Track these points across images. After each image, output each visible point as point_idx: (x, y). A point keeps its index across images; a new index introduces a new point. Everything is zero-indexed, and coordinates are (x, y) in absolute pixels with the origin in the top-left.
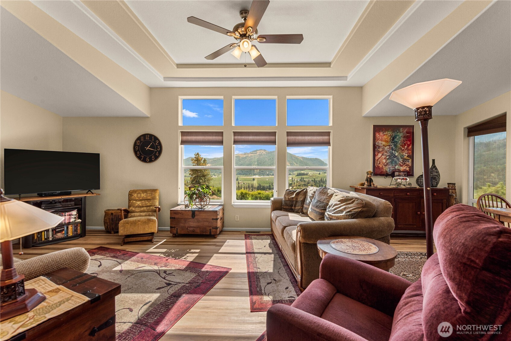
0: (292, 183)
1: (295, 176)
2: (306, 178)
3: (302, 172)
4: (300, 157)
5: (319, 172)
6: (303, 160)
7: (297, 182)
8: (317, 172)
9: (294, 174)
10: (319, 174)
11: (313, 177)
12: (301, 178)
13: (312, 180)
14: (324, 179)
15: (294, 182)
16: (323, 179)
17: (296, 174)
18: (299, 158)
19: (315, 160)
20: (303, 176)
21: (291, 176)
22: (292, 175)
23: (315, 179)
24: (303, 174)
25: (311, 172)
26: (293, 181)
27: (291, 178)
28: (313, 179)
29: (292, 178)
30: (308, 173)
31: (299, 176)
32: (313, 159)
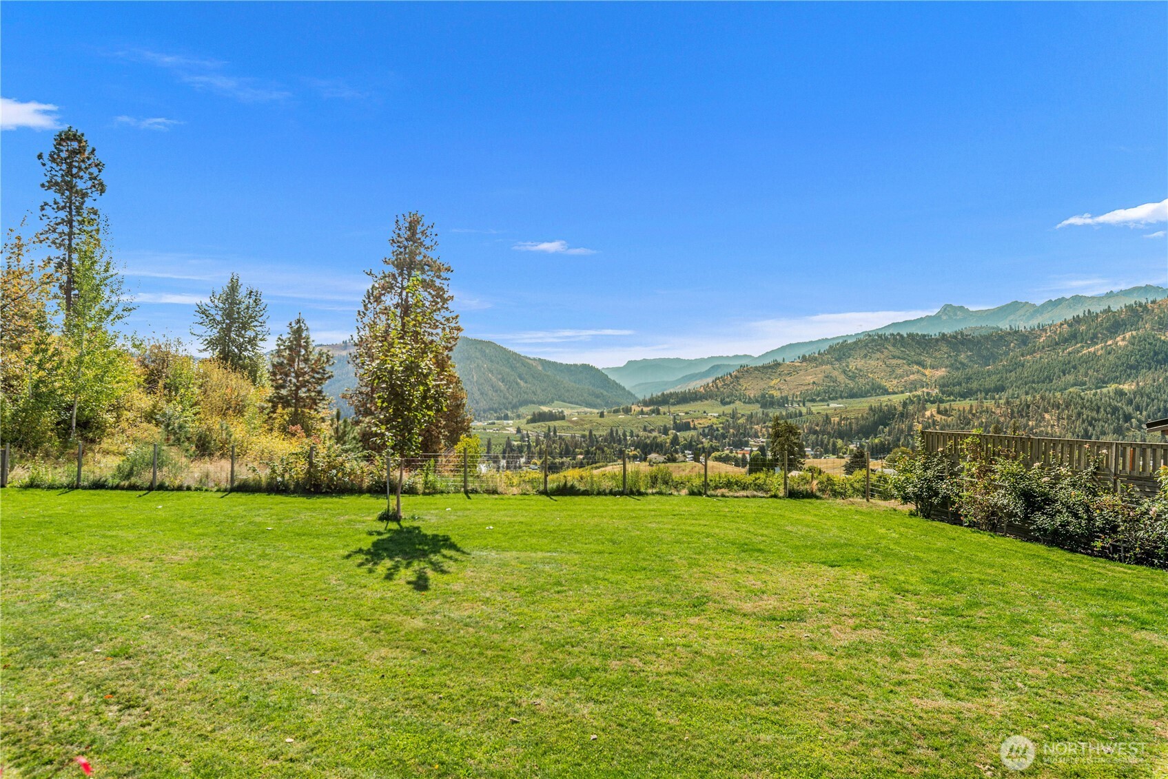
0: (522, 446)
1: (525, 421)
2: (563, 428)
3: (545, 409)
4: (534, 359)
5: (596, 411)
6: (544, 368)
7: (538, 442)
8: (589, 410)
9: (519, 417)
10: (602, 415)
11: (582, 425)
12: (546, 430)
13: (584, 436)
14: (620, 433)
15: (528, 441)
16: (617, 431)
17: (529, 417)
18: (529, 361)
19: (581, 372)
20: (552, 424)
21: (511, 422)
22: (512, 419)
23: (594, 433)
24: (551, 417)
25: (572, 408)
26: (522, 439)
27: (513, 431)
28: (587, 433)
29: (519, 431)
30: (562, 412)
31: (539, 421)
32: (575, 365)
